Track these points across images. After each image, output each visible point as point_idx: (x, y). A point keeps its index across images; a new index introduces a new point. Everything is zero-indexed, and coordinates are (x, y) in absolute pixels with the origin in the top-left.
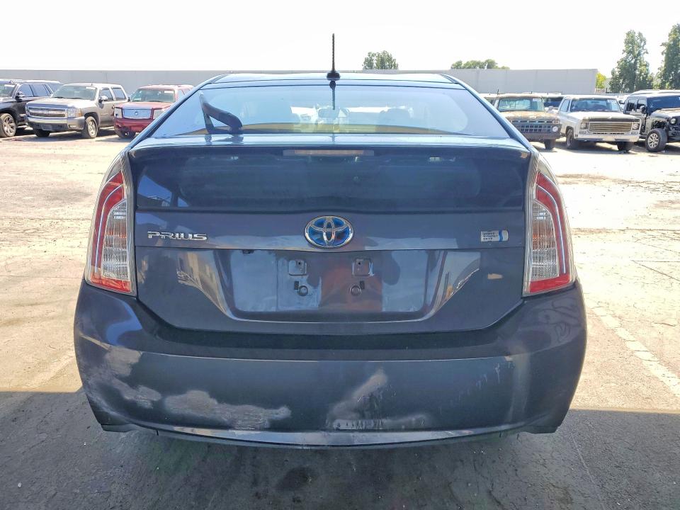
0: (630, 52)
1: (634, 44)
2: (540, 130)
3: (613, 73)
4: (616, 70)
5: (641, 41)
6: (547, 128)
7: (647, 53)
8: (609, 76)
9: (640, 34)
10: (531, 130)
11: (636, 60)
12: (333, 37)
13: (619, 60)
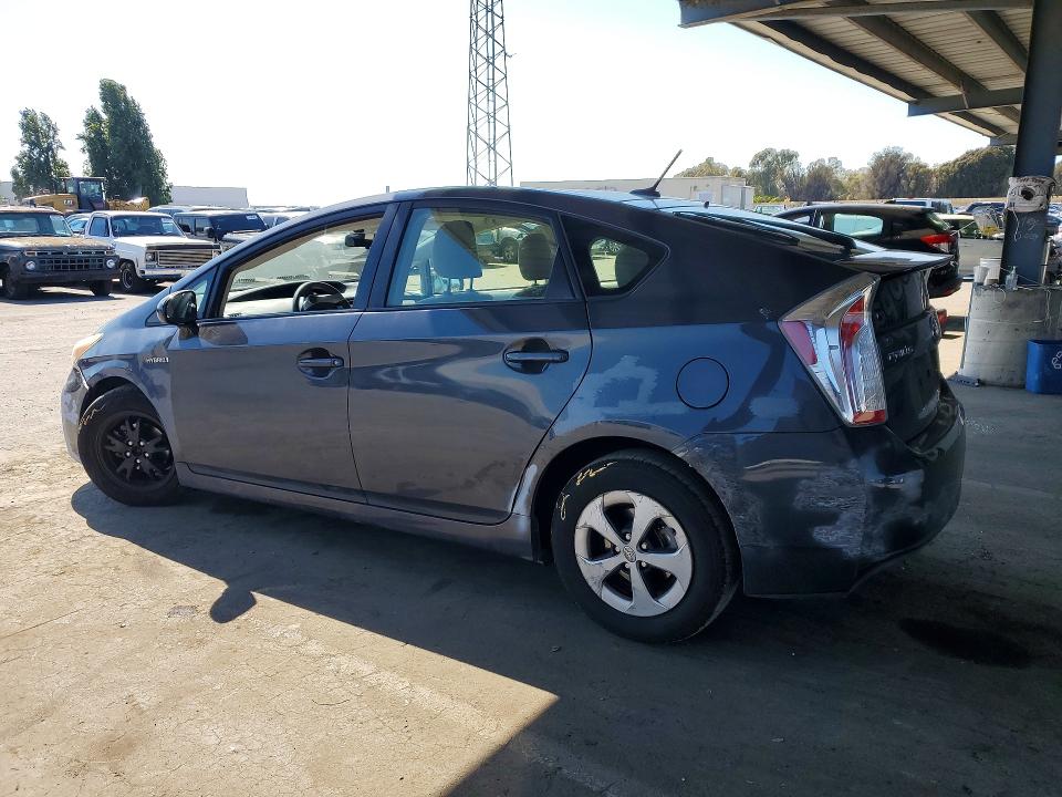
0: (34, 144)
1: (36, 131)
2: (86, 266)
3: (15, 174)
4: (19, 169)
5: (49, 126)
6: (97, 263)
7: (62, 148)
8: (10, 179)
9: (45, 118)
10: (72, 267)
11: (47, 157)
12: (680, 153)
13: (18, 154)
